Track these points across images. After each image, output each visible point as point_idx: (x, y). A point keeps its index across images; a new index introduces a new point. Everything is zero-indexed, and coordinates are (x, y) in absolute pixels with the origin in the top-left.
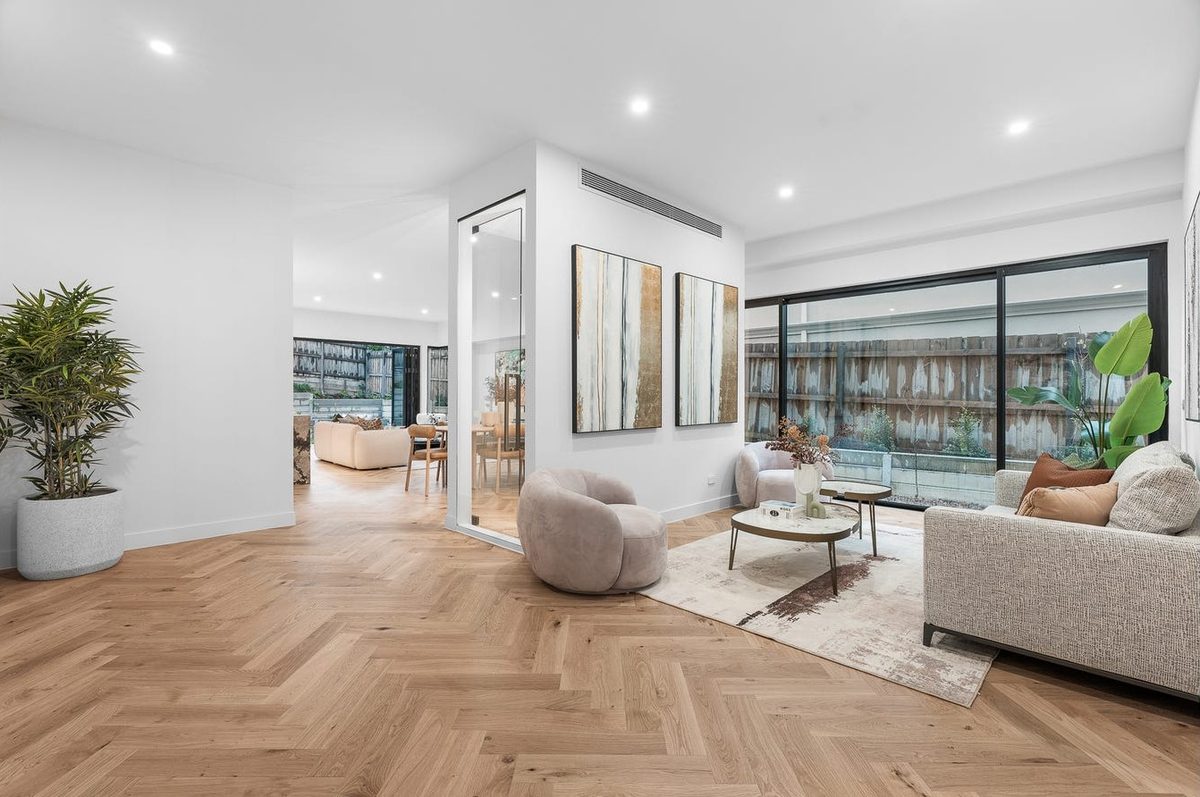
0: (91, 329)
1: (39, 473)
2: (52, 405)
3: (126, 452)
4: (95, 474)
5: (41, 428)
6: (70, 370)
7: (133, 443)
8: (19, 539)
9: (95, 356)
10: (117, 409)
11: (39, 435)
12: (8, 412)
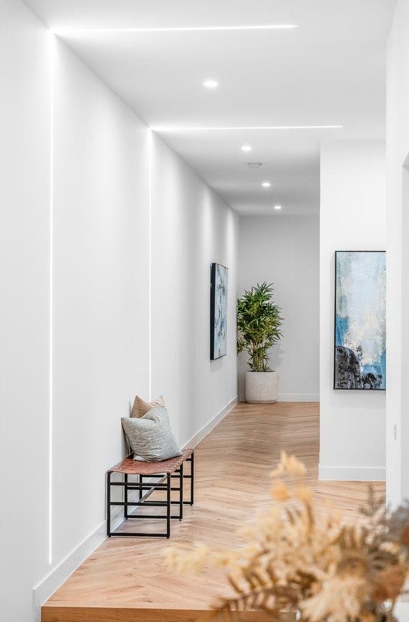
0: (267, 302)
1: (251, 362)
2: (255, 334)
3: (281, 356)
4: (268, 364)
5: (252, 343)
6: (259, 320)
7: (282, 352)
8: (247, 389)
9: (268, 314)
10: (274, 336)
11: (251, 346)
12: (243, 337)
